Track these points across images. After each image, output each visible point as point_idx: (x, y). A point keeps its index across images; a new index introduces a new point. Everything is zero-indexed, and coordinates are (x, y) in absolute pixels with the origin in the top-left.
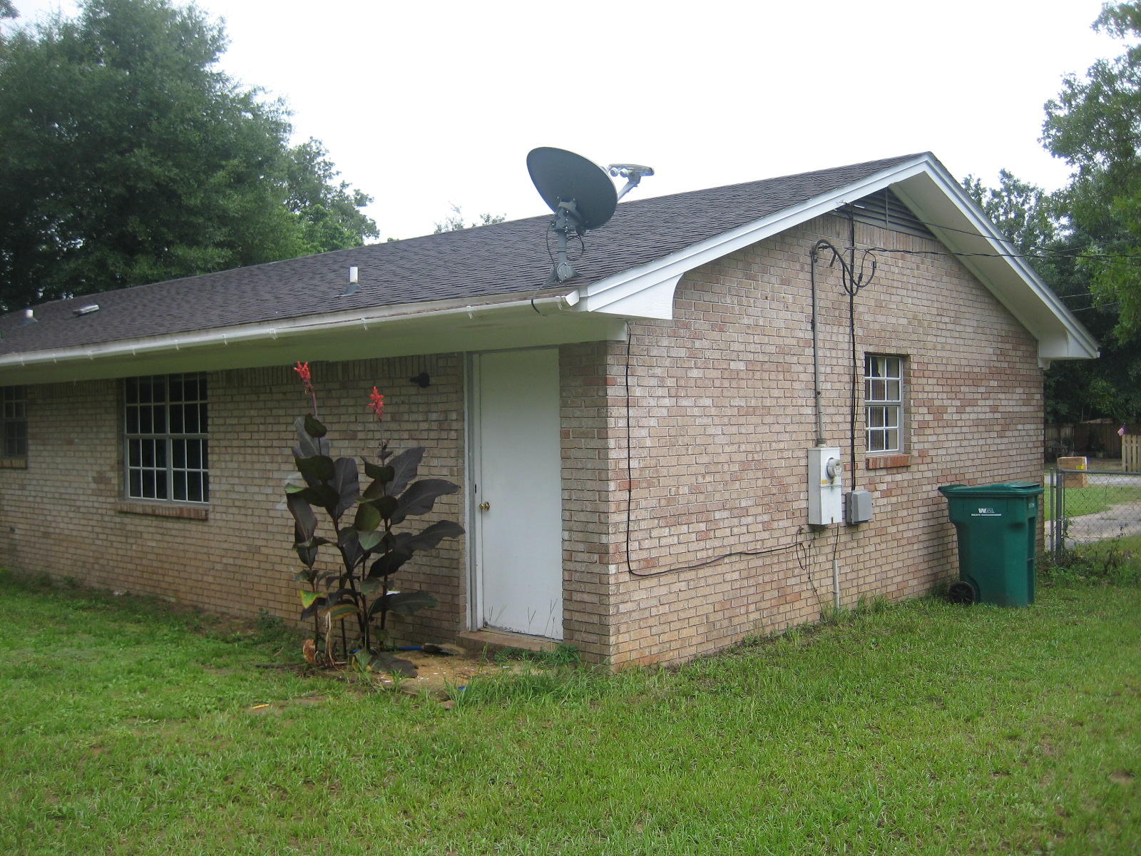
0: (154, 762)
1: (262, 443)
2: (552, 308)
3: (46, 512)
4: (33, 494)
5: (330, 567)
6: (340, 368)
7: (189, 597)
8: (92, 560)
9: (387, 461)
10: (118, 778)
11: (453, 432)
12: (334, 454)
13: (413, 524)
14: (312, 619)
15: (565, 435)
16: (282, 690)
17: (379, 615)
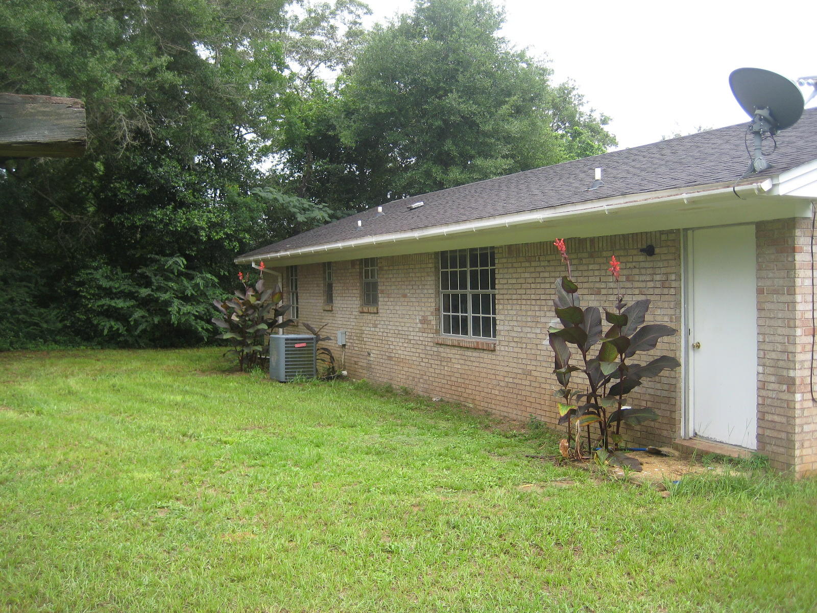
0: (453, 520)
1: (533, 297)
2: (750, 193)
3: (390, 343)
4: (382, 330)
5: (580, 386)
6: (588, 242)
7: (482, 404)
8: (418, 376)
9: (623, 310)
10: (429, 529)
11: (672, 290)
12: (583, 306)
13: (641, 358)
14: (566, 424)
15: (760, 291)
16: (543, 475)
17: (615, 423)
